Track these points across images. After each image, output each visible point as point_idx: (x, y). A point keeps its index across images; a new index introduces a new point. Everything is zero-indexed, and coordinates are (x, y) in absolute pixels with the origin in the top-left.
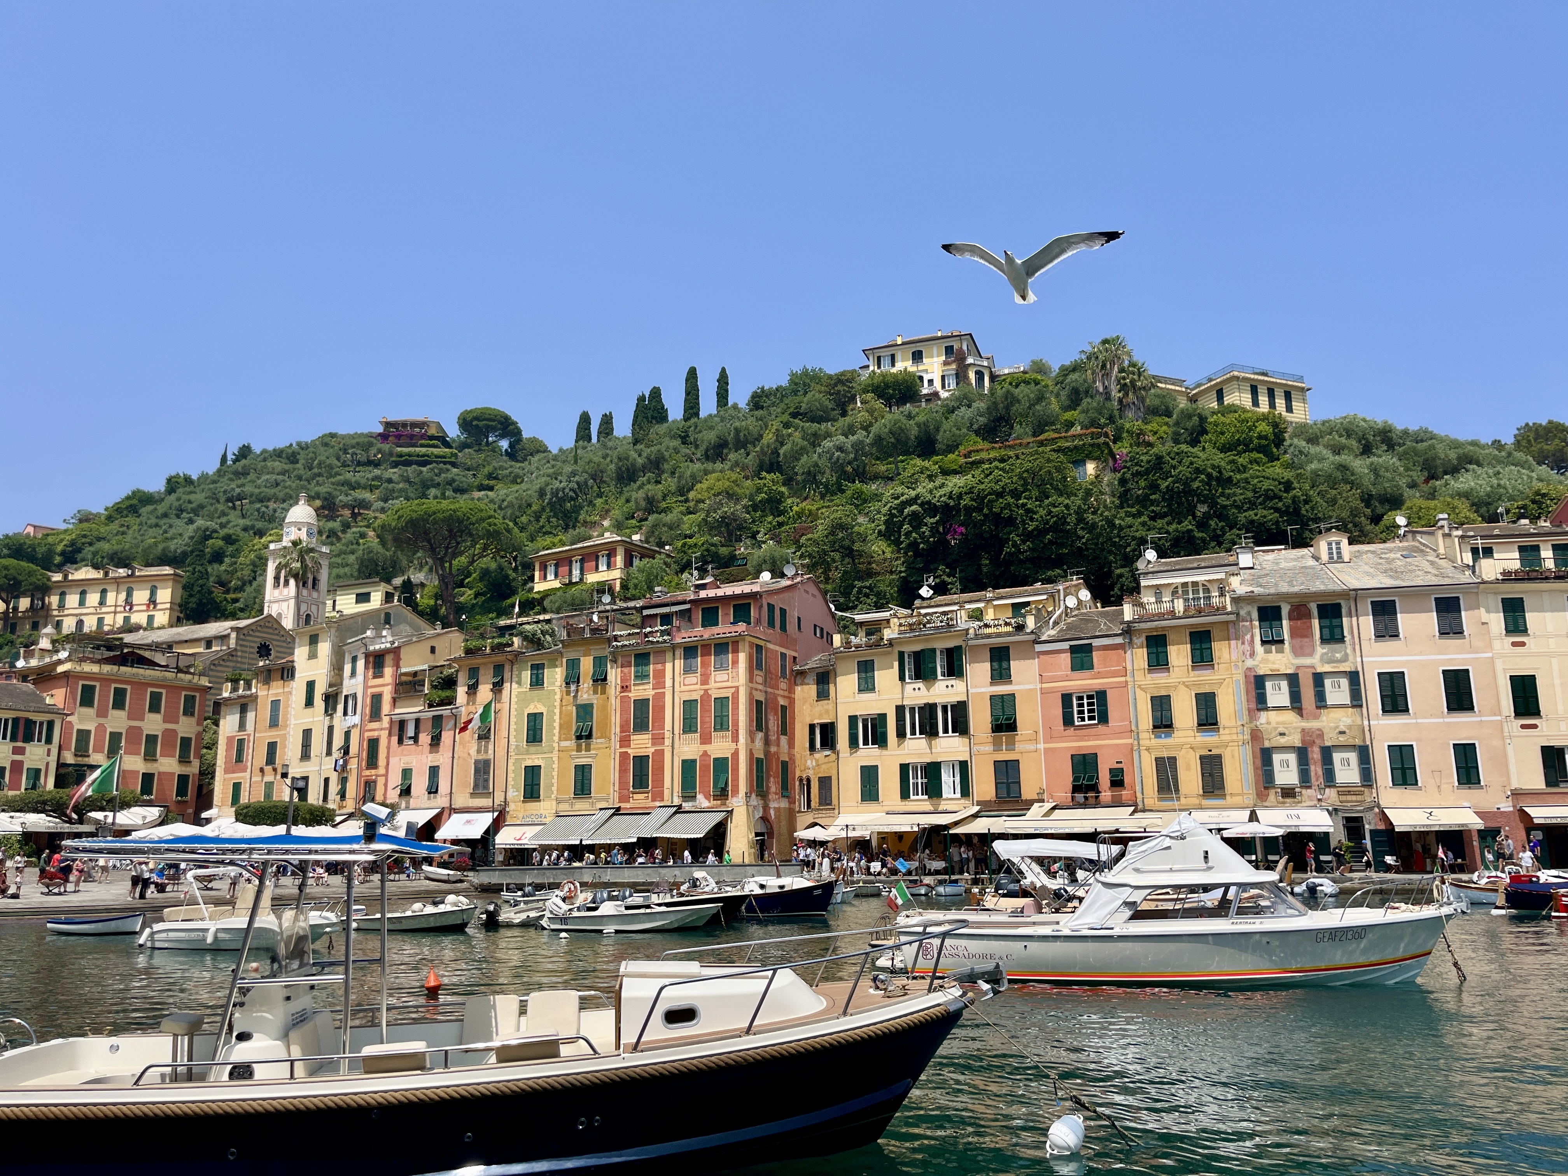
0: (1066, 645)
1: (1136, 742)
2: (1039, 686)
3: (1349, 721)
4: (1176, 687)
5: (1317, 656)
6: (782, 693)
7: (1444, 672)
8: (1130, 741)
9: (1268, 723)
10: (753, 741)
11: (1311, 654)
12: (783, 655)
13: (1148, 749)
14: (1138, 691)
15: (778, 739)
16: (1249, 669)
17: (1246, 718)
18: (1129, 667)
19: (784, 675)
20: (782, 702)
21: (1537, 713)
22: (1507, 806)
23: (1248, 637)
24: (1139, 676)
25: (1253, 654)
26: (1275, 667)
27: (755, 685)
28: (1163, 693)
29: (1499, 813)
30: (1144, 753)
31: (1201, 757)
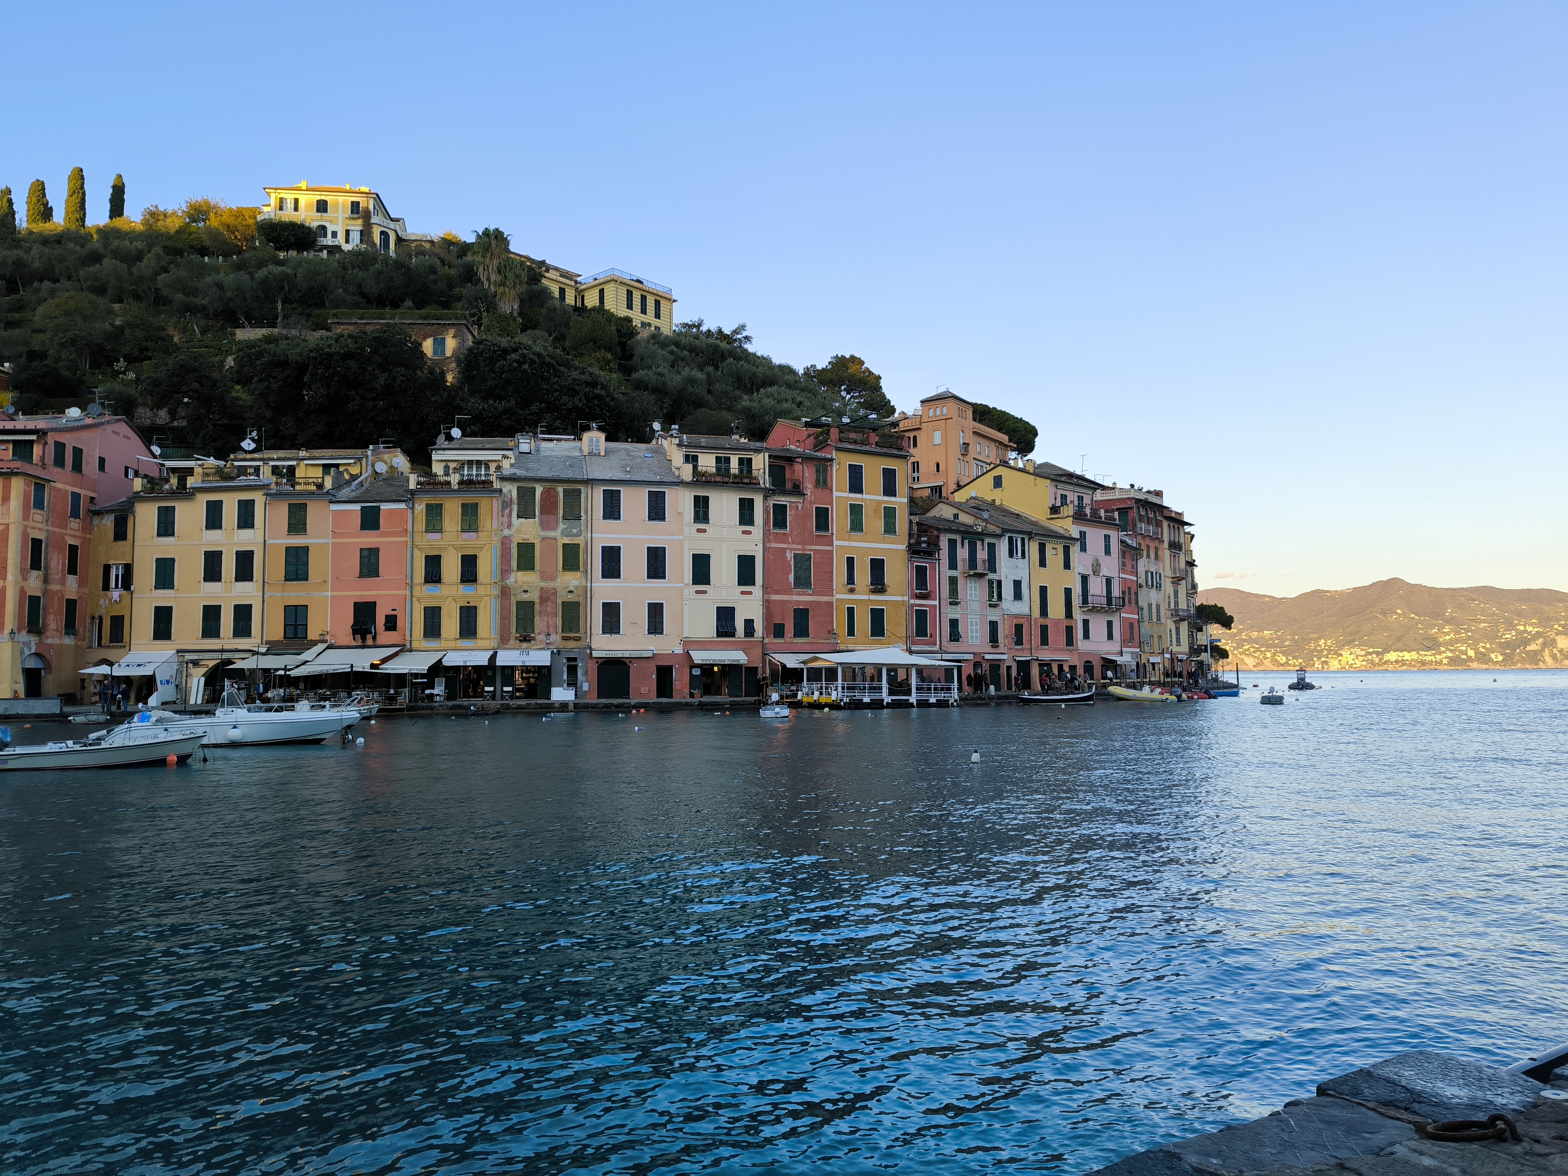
0: (357, 507)
1: (408, 593)
2: (330, 541)
3: (577, 583)
4: (446, 549)
5: (559, 530)
6: (72, 532)
7: (649, 548)
8: (404, 592)
9: (516, 582)
10: (25, 579)
11: (554, 529)
12: (76, 496)
13: (418, 600)
14: (416, 550)
15: (63, 577)
16: (505, 537)
17: (499, 577)
18: (410, 529)
19: (75, 514)
20: (71, 541)
21: (708, 582)
22: (679, 651)
23: (507, 511)
24: (417, 538)
25: (509, 525)
26: (526, 537)
27: (30, 523)
28: (436, 553)
29: (673, 655)
30: (416, 603)
31: (461, 608)
